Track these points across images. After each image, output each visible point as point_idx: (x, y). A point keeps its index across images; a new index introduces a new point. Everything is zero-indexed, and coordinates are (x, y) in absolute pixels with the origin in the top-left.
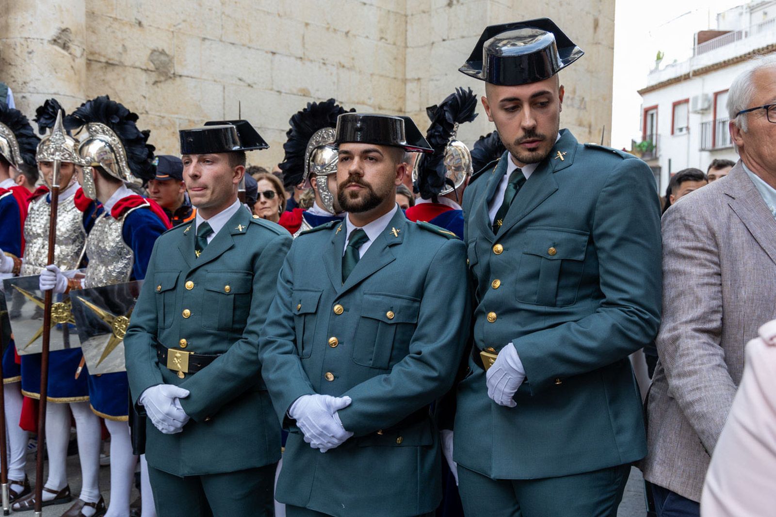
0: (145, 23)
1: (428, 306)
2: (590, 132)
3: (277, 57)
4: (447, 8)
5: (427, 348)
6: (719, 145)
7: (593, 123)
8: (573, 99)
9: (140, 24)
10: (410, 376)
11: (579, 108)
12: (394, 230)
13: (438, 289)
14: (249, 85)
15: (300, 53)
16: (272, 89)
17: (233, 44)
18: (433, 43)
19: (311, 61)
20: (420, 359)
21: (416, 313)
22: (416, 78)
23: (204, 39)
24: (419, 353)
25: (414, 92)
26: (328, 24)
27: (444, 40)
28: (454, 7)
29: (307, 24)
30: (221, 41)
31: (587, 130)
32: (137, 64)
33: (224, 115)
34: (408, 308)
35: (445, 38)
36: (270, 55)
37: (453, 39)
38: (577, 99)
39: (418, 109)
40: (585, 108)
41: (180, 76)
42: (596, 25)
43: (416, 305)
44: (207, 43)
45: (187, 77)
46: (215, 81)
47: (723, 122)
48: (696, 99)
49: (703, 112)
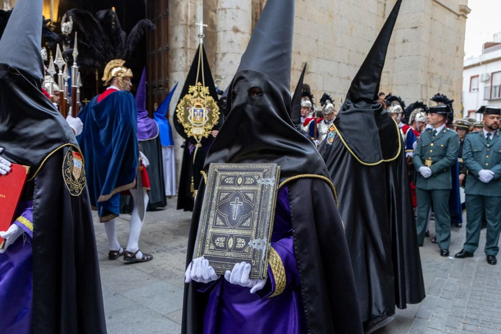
0: (301, 52)
2: (453, 95)
3: (341, 64)
4: (403, 43)
6: (493, 98)
8: (448, 80)
9: (299, 53)
14: (331, 76)
15: (347, 63)
16: (338, 77)
17: (327, 59)
18: (395, 58)
19: (351, 65)
22: (387, 71)
23: (318, 58)
25: (385, 77)
26: (357, 50)
27: (401, 56)
28: (405, 43)
29: (350, 51)
30: (323, 58)
31: (452, 93)
32: (298, 69)
33: (323, 87)
35: (401, 55)
36: (338, 63)
37: (405, 56)
38: (449, 80)
39: (387, 84)
40: (452, 84)
41: (310, 73)
42: (457, 49)
44: (319, 59)
45: (313, 73)
46: (321, 74)
47: (495, 87)
48: (482, 75)
49: (486, 81)
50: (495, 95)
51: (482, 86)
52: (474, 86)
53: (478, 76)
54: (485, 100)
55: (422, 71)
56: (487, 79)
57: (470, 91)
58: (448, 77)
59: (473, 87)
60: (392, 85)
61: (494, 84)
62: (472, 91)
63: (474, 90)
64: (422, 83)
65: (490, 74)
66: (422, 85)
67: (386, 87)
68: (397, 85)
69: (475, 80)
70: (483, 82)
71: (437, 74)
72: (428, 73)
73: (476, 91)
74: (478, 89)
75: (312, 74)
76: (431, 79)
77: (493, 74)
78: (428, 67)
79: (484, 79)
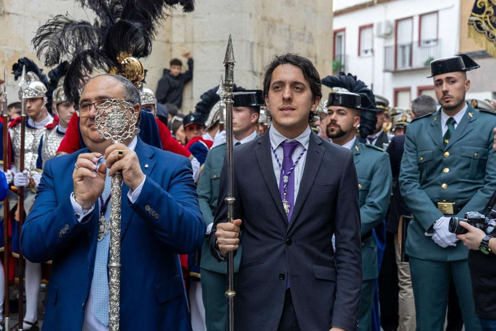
1: (375, 182)
5: (376, 201)
6: (400, 67)
7: (318, 55)
8: (304, 35)
10: (369, 214)
11: (308, 42)
12: (356, 147)
13: (379, 175)
20: (373, 206)
21: (369, 186)
24: (372, 203)
25: (179, 26)
34: (367, 183)
38: (307, 35)
40: (312, 42)
41: (8, 13)
43: (370, 182)
45: (13, 14)
46: (33, 17)
47: (403, 47)
48: (379, 25)
49: (386, 36)
50: (404, 62)
51: (379, 45)
52: (366, 46)
53: (371, 26)
54: (386, 71)
55: (251, 15)
56: (388, 31)
57: (359, 54)
58: (305, 29)
59: (363, 48)
60: (193, 42)
61: (401, 41)
62: (363, 54)
63: (366, 52)
64: (251, 40)
65: (393, 23)
66: (252, 44)
67: (181, 46)
68: (203, 43)
69: (367, 34)
70: (380, 36)
71: (281, 21)
72: (264, 19)
73: (369, 53)
74: (372, 51)
75: (11, 15)
76: (270, 32)
77: (397, 21)
78: (264, 7)
79: (383, 31)
